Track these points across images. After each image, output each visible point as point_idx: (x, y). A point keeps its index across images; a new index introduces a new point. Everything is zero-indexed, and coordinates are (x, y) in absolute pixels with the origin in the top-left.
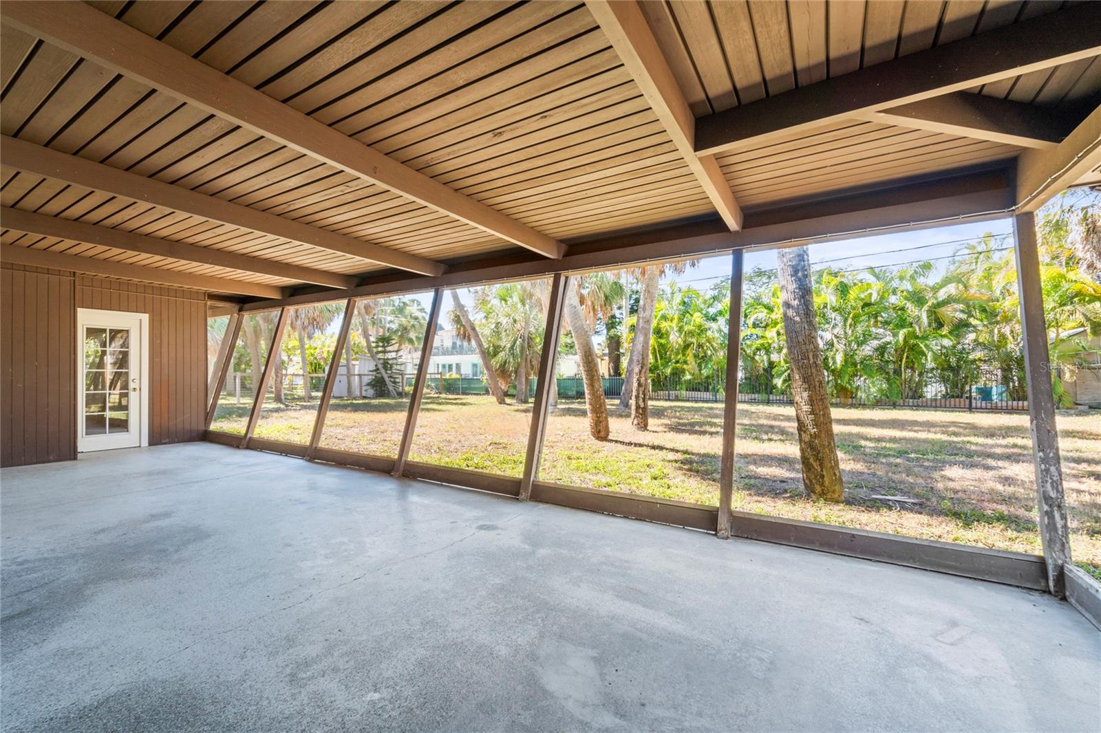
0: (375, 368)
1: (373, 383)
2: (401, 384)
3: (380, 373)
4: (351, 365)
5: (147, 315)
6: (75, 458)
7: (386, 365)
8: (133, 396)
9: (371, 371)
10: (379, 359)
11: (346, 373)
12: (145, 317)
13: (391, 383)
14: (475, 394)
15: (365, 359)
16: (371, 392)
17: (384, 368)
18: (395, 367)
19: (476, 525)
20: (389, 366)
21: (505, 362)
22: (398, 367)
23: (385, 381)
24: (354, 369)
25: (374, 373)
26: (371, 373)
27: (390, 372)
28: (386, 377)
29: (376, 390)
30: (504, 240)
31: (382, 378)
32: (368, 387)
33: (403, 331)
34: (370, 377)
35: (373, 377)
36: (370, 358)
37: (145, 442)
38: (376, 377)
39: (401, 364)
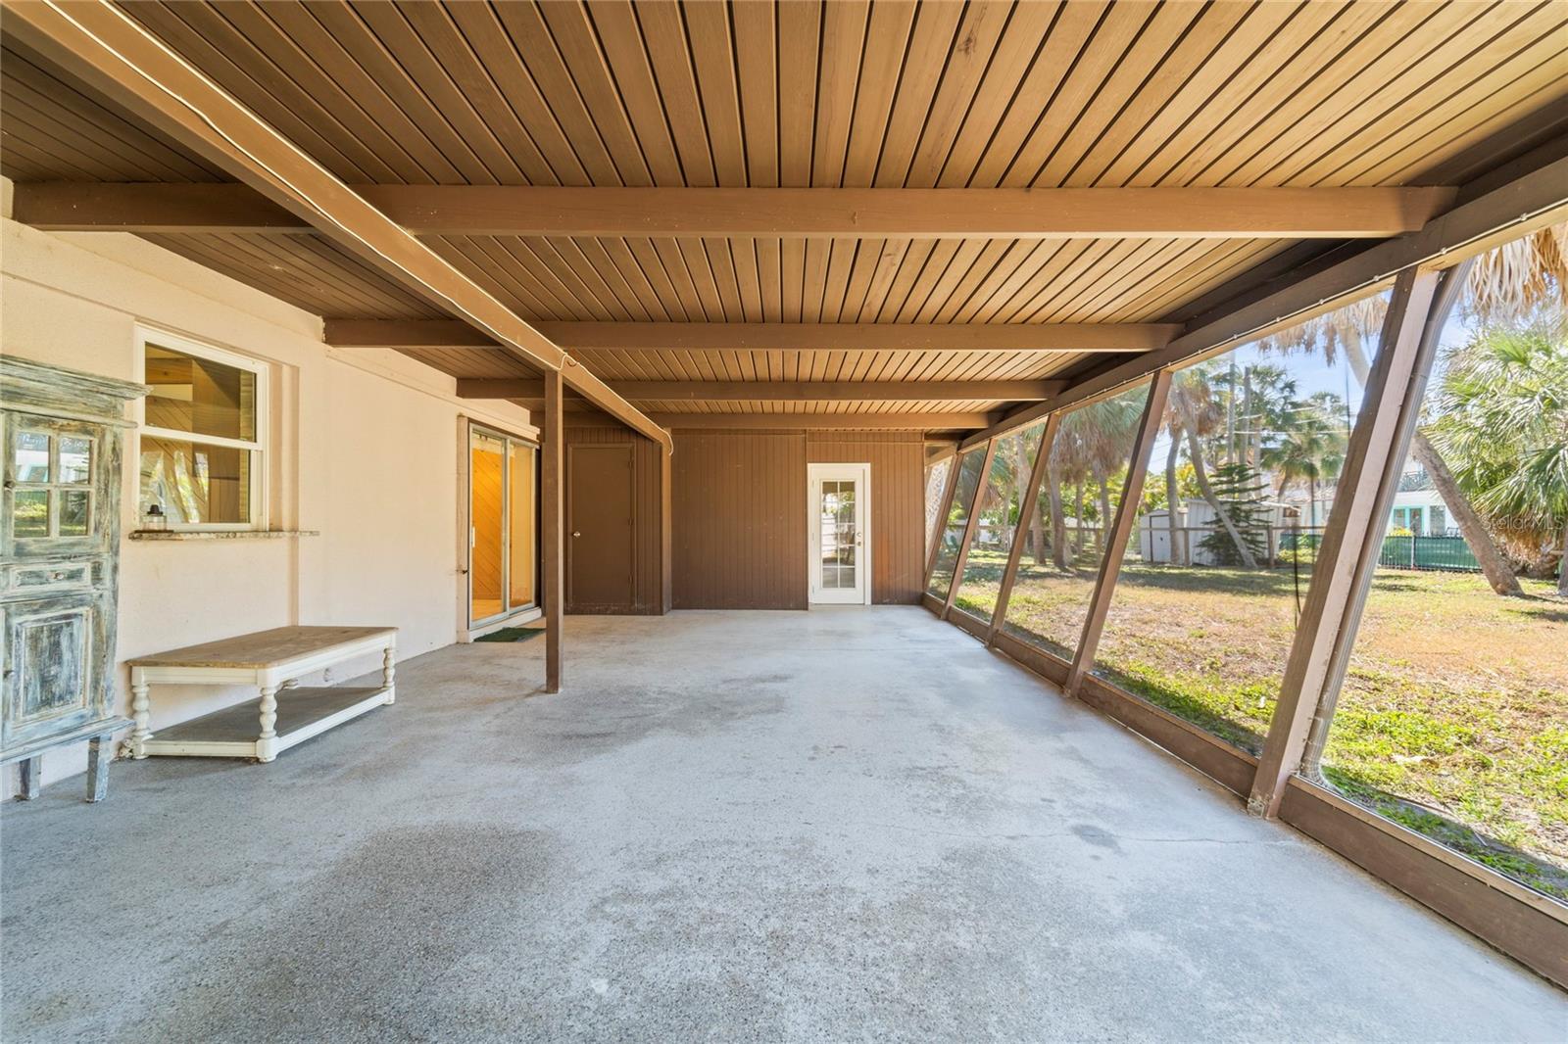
0: (1214, 518)
1: (1212, 542)
2: (1267, 546)
3: (1223, 526)
4: (1176, 514)
5: (869, 464)
6: (807, 609)
7: (1235, 512)
8: (858, 550)
9: (1207, 523)
10: (1222, 503)
11: (1168, 526)
12: (867, 466)
13: (1243, 542)
14: (1450, 570)
15: (1198, 504)
16: (1208, 556)
17: (1231, 518)
18: (1255, 516)
19: (1073, 822)
20: (1243, 514)
21: (1520, 501)
22: (1263, 516)
23: (1233, 540)
24: (1182, 519)
25: (1214, 526)
26: (1207, 526)
27: (1245, 524)
28: (1234, 533)
29: (1218, 554)
30: (1240, 240)
31: (1229, 534)
32: (1204, 549)
33: (1292, 452)
34: (1207, 533)
35: (1213, 534)
36: (1206, 502)
37: (868, 601)
38: (1216, 532)
39: (1267, 511)
